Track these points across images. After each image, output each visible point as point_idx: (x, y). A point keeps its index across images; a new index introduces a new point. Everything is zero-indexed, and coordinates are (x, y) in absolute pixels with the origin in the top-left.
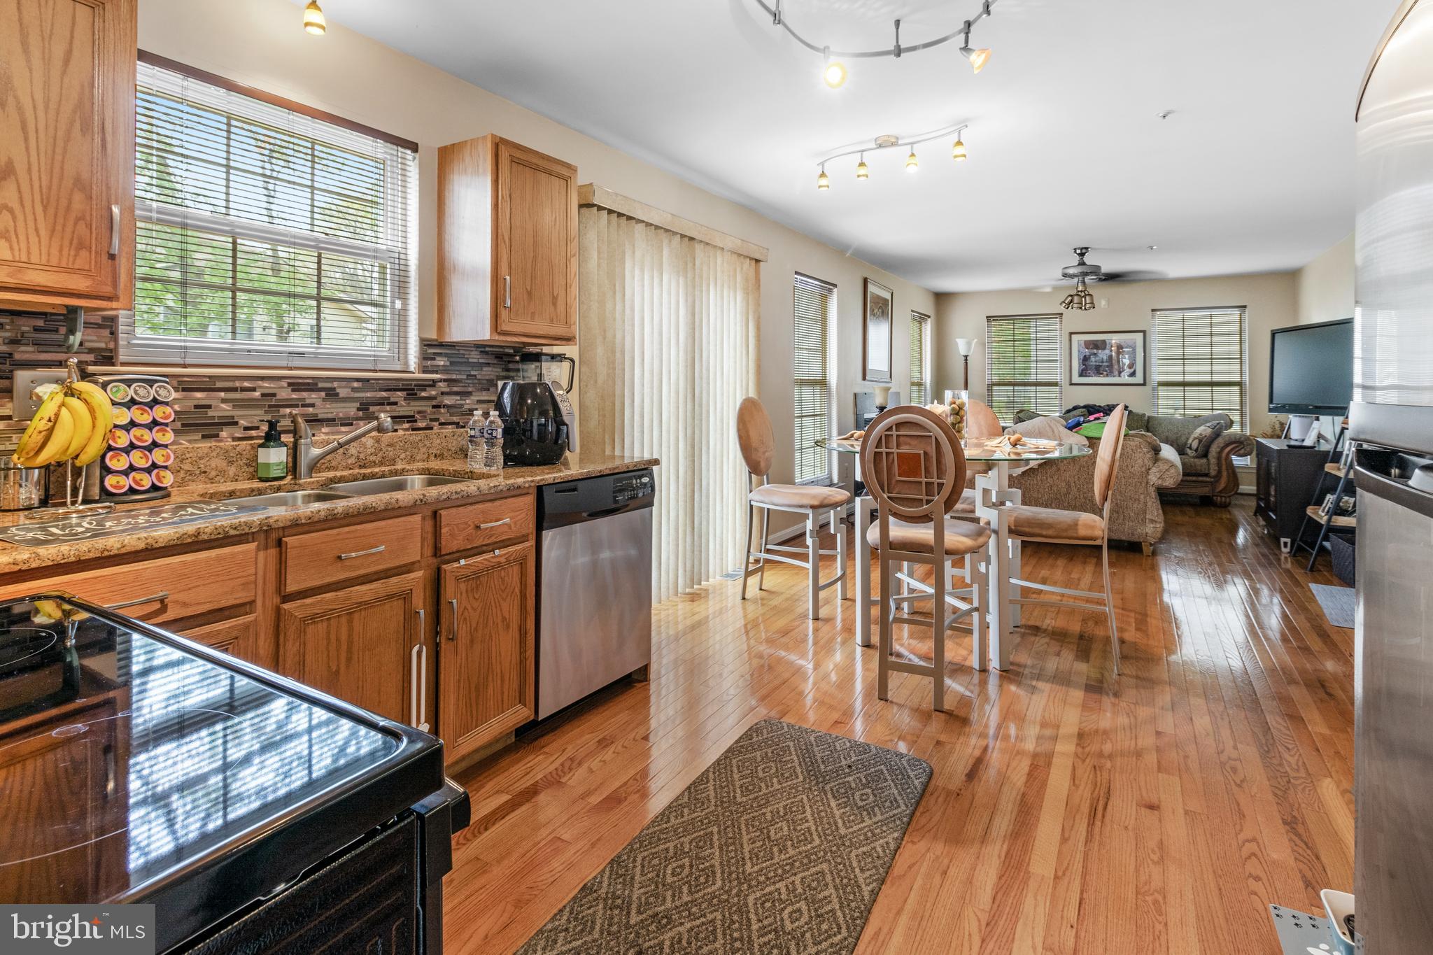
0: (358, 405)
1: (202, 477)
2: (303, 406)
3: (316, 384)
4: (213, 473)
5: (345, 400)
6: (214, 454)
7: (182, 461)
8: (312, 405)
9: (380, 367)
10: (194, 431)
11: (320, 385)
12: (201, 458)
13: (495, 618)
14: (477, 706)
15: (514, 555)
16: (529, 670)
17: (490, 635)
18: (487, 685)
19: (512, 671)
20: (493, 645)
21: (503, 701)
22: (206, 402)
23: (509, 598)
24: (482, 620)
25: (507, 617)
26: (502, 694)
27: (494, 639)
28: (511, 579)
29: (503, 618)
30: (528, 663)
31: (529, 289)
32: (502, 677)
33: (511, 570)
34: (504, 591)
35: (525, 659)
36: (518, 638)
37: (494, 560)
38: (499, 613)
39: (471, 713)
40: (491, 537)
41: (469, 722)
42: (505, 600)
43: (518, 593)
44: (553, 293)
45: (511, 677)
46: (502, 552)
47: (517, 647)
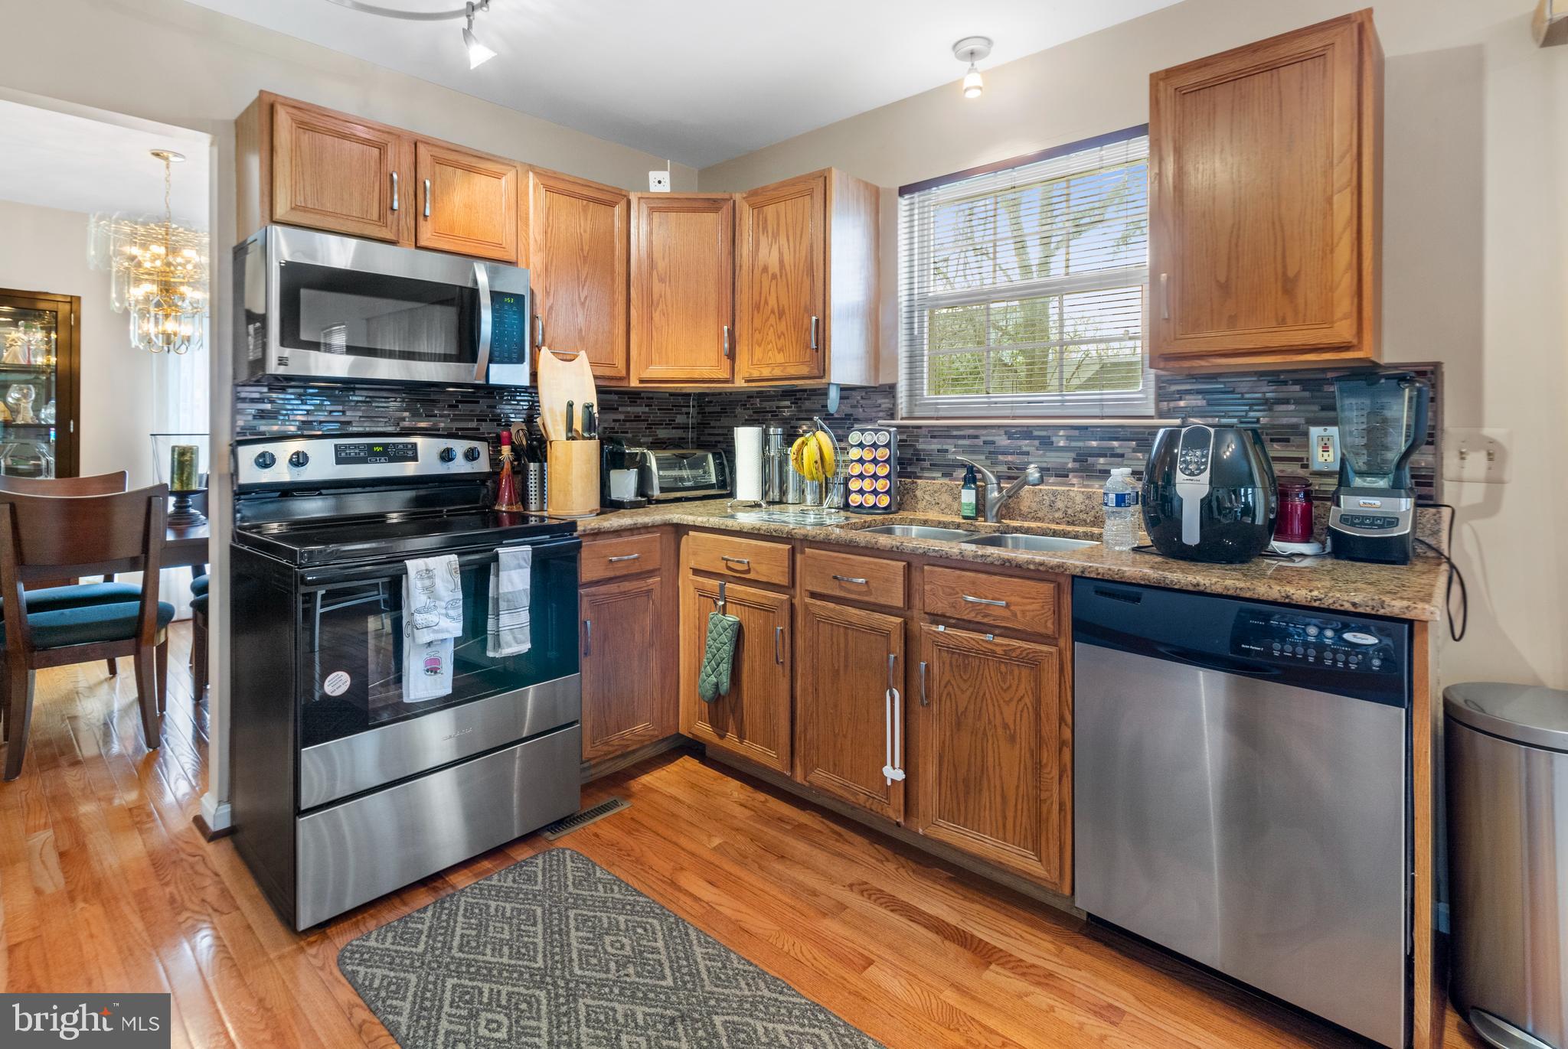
0: (1073, 455)
2: (1028, 455)
3: (1031, 432)
4: (943, 506)
5: (1061, 450)
6: (944, 490)
7: (924, 493)
9: (1108, 412)
10: (938, 470)
11: (1036, 433)
12: (935, 492)
13: (992, 718)
14: (966, 801)
15: (1018, 652)
16: (1047, 819)
17: (985, 734)
18: (981, 790)
19: (1020, 800)
20: (990, 746)
21: (1004, 826)
22: (945, 447)
23: (1014, 703)
24: (972, 707)
25: (1012, 727)
26: (1005, 818)
27: (990, 742)
28: (1016, 682)
29: (1006, 726)
30: (1045, 809)
31: (1222, 279)
32: (1004, 797)
33: (1016, 672)
34: (1005, 691)
35: (1039, 801)
36: (1029, 764)
37: (985, 645)
38: (998, 715)
39: (958, 804)
40: (986, 616)
41: (956, 813)
42: (1008, 703)
43: (1029, 705)
44: (1284, 274)
45: (1019, 807)
46: (999, 640)
47: (1029, 777)
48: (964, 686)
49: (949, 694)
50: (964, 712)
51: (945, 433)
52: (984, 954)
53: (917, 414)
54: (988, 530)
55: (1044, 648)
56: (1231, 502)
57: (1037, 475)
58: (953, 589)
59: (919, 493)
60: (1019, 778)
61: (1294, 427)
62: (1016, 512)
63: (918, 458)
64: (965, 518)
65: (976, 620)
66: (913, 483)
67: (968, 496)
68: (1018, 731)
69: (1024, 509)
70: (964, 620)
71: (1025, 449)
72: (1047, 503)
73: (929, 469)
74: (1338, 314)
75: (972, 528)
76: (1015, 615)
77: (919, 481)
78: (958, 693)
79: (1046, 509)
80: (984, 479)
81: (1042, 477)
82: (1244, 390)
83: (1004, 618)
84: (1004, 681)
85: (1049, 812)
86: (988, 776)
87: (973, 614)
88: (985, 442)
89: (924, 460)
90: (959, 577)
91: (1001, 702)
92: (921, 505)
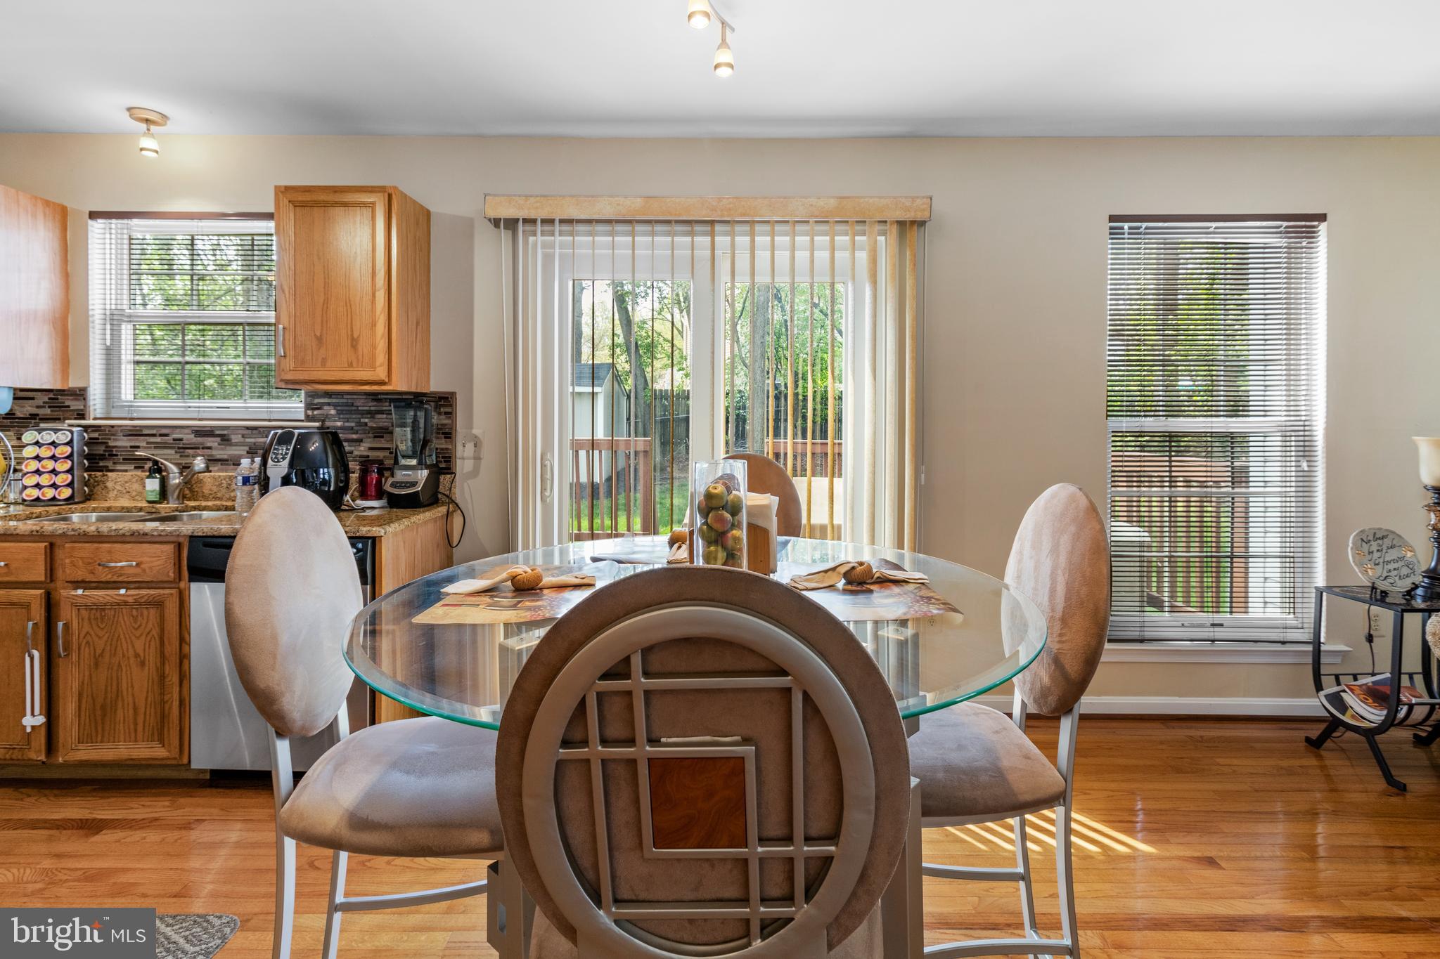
0: (247, 448)
1: (127, 495)
2: (203, 448)
4: (134, 493)
5: (236, 444)
6: (134, 480)
7: (115, 483)
8: (210, 448)
10: (130, 463)
11: (218, 432)
12: (126, 482)
13: (125, 652)
14: (103, 723)
15: (146, 598)
16: (169, 713)
17: (119, 665)
18: (116, 710)
19: (148, 707)
20: (124, 675)
21: (136, 731)
22: (137, 444)
23: (143, 637)
24: (108, 648)
25: (142, 655)
26: (136, 724)
27: (124, 670)
28: (146, 620)
29: (137, 655)
30: (167, 707)
31: (318, 334)
32: (135, 709)
33: (145, 612)
34: (136, 629)
35: (163, 702)
36: (156, 679)
37: (118, 598)
38: (130, 647)
39: (96, 728)
40: (121, 575)
41: (94, 734)
42: (138, 638)
43: (156, 636)
44: (352, 335)
45: (148, 713)
46: (131, 592)
47: (156, 687)
48: (101, 633)
49: (88, 643)
50: (102, 655)
51: (136, 433)
52: (90, 827)
53: (114, 415)
54: (167, 510)
55: (168, 591)
56: (313, 478)
57: (203, 466)
58: (92, 558)
59: (110, 484)
60: (148, 692)
61: (387, 428)
62: (200, 494)
63: (110, 453)
64: (149, 502)
65: (112, 580)
66: (104, 475)
67: (153, 485)
68: (147, 657)
69: (206, 492)
70: (102, 582)
71: (209, 445)
72: (225, 485)
73: (120, 463)
74: (378, 363)
75: (154, 510)
76: (144, 571)
77: (110, 474)
78: (96, 639)
79: (224, 491)
80: (166, 470)
81: (207, 467)
82: (359, 404)
83: (135, 575)
84: (135, 622)
85: (170, 708)
86: (122, 696)
87: (110, 576)
88: (174, 440)
89: (117, 455)
90: (97, 549)
91: (133, 638)
92: (112, 495)
